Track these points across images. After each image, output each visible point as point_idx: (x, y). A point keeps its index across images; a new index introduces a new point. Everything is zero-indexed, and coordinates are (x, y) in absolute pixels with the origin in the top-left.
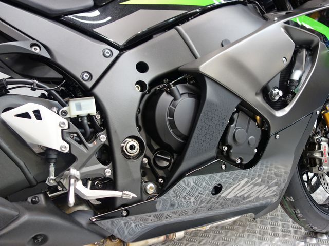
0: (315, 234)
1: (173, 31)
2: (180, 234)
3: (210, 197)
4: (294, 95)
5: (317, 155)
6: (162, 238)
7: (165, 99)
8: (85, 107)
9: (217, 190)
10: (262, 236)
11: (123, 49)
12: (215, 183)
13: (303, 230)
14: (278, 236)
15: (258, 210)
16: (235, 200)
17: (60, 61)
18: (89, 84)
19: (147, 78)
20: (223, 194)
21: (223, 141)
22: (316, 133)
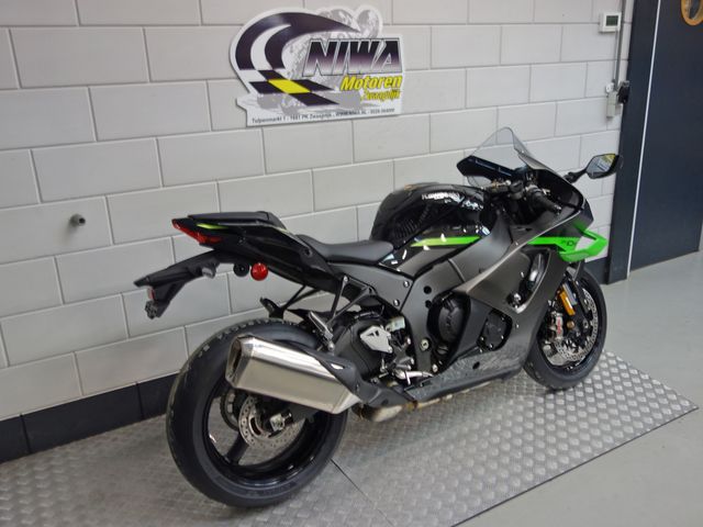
0: (554, 391)
1: (446, 263)
2: (449, 397)
3: (472, 370)
4: (531, 293)
5: (553, 328)
6: (438, 400)
7: (444, 311)
8: (399, 324)
9: (476, 366)
10: (509, 394)
11: (414, 279)
12: (474, 362)
13: (545, 388)
14: (522, 394)
15: (505, 376)
16: (488, 371)
17: (381, 295)
18: (399, 308)
19: (430, 297)
20: (480, 368)
21: (481, 335)
22: (553, 309)
